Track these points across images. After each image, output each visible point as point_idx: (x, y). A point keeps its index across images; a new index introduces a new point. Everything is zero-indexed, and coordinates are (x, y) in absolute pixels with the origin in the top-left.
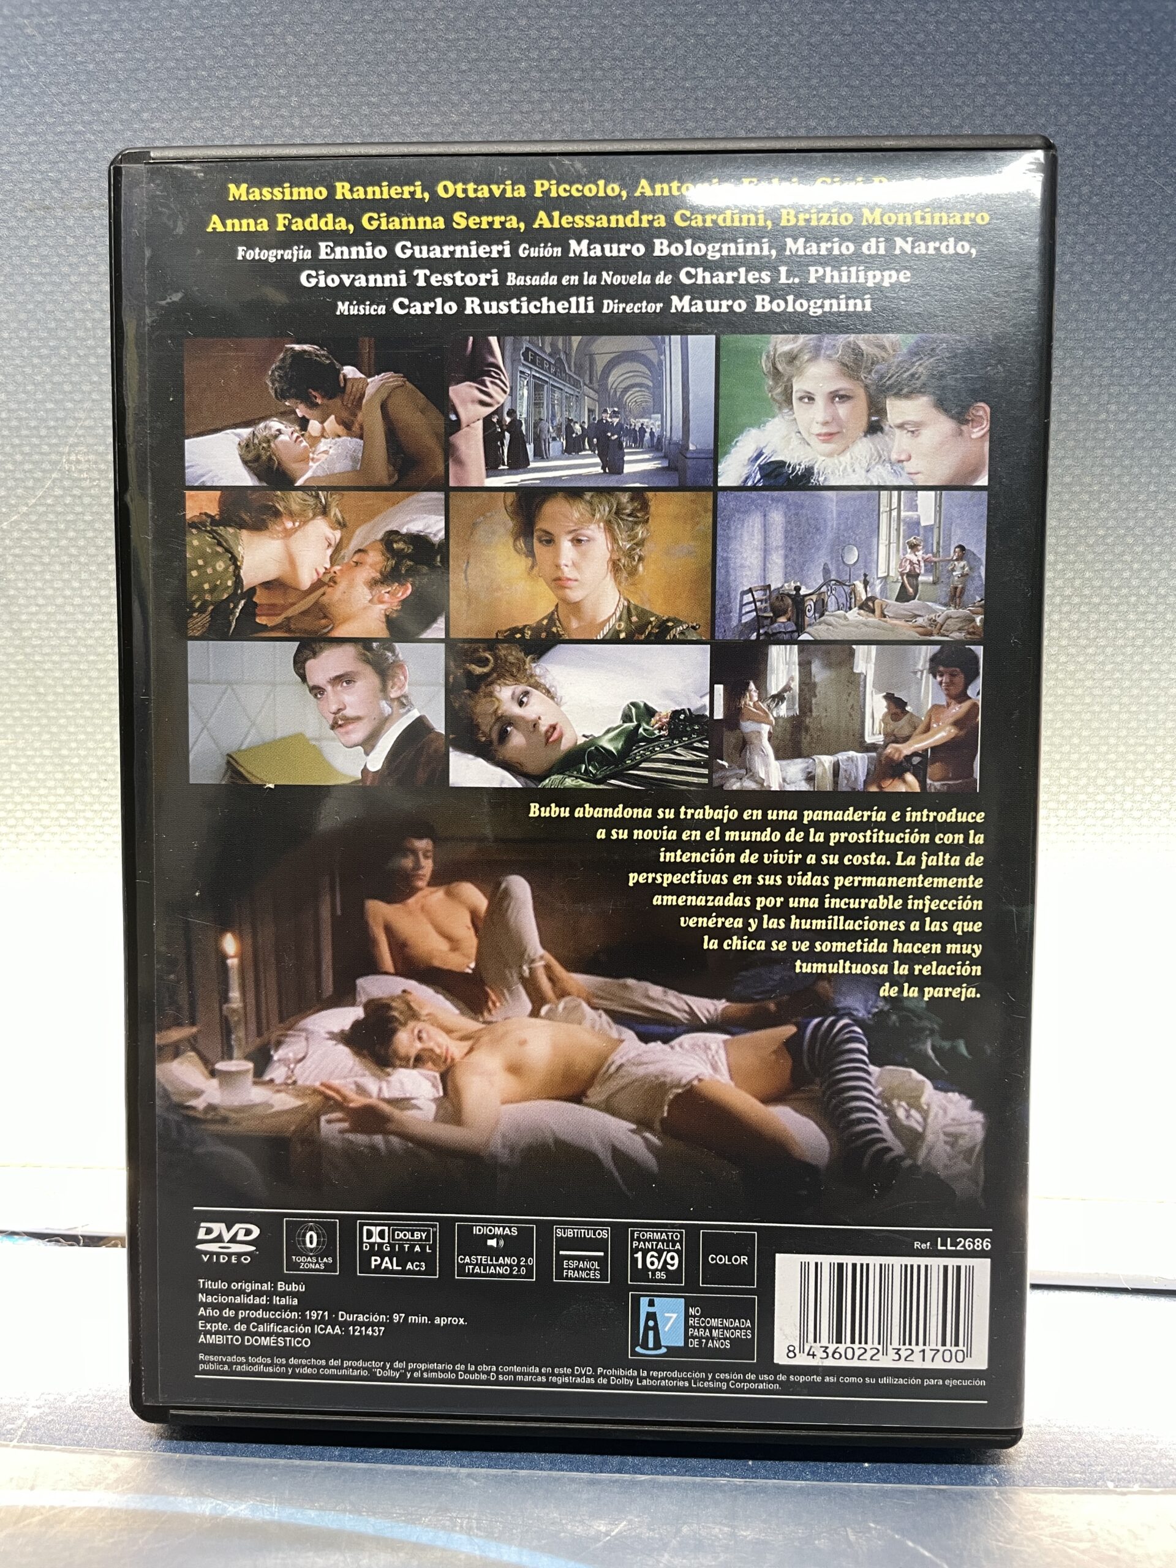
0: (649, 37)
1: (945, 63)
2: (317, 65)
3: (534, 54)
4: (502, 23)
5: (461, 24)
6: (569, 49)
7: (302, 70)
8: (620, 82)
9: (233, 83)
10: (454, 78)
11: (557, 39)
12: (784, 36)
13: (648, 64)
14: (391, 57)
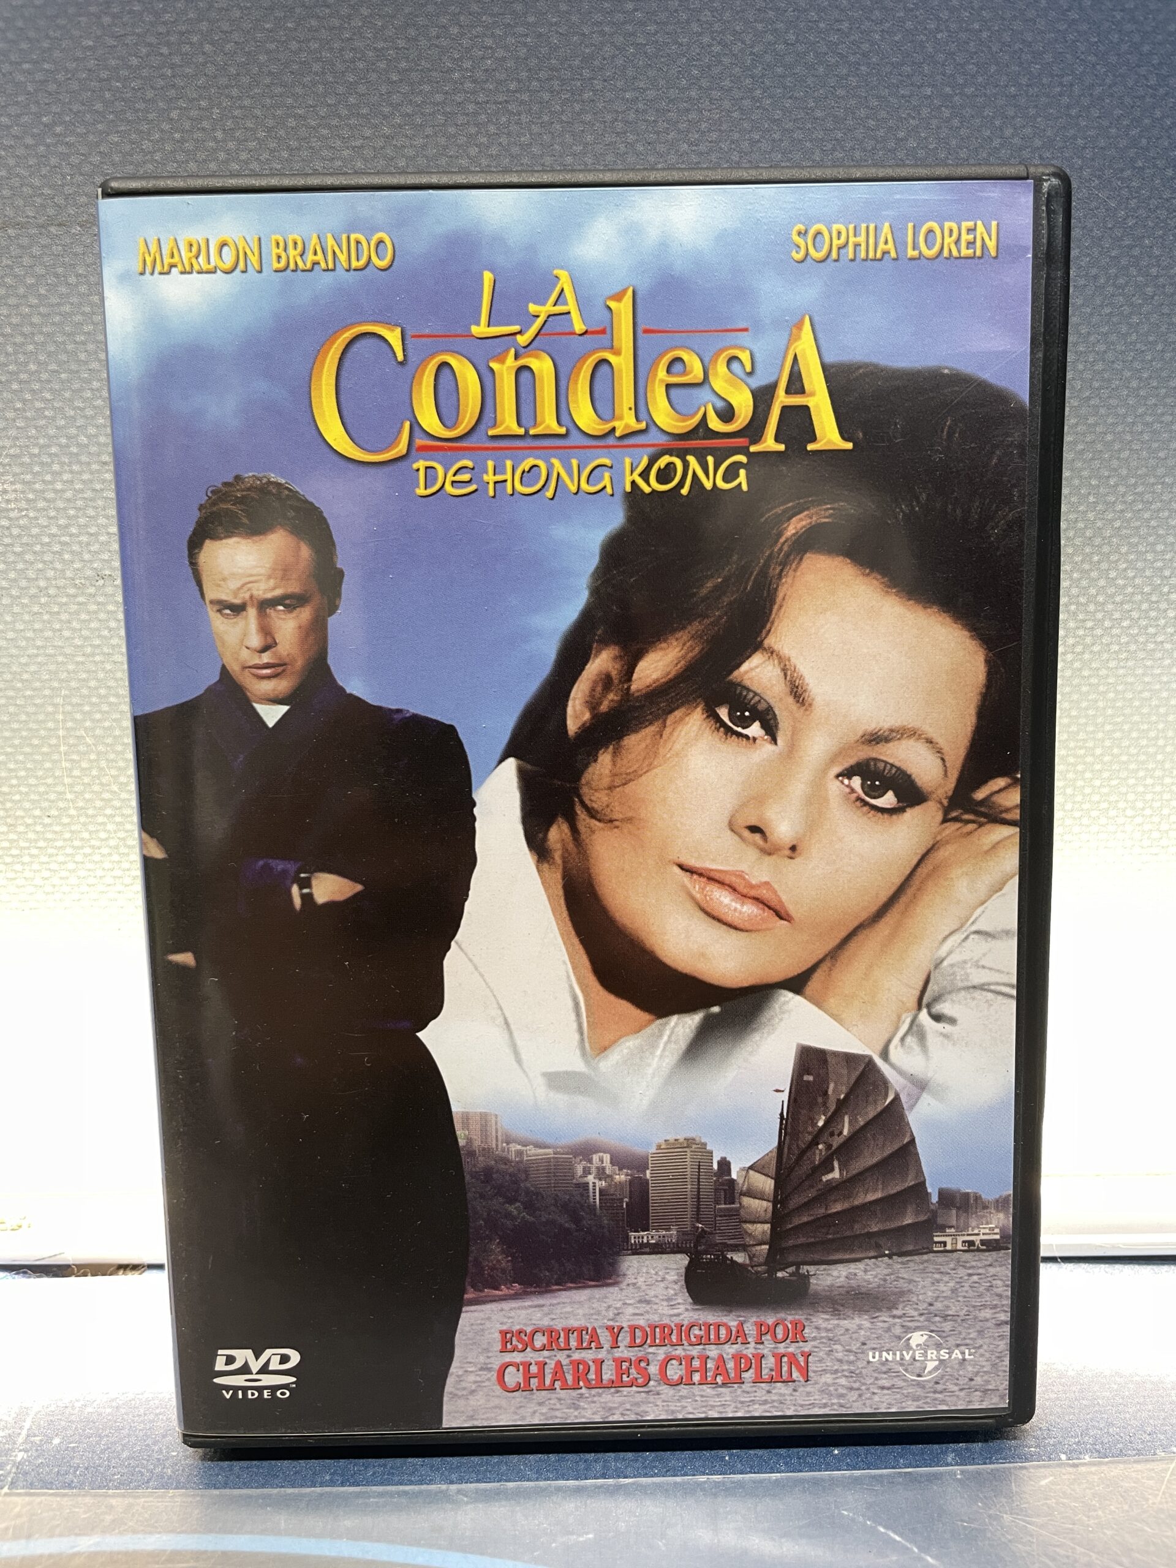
0: (586, 46)
1: (891, 73)
2: (238, 74)
3: (468, 64)
4: (434, 32)
5: (390, 32)
6: (504, 59)
7: (224, 81)
8: (558, 93)
9: (150, 94)
10: (384, 89)
11: (491, 48)
12: (725, 46)
13: (586, 73)
14: (316, 67)
